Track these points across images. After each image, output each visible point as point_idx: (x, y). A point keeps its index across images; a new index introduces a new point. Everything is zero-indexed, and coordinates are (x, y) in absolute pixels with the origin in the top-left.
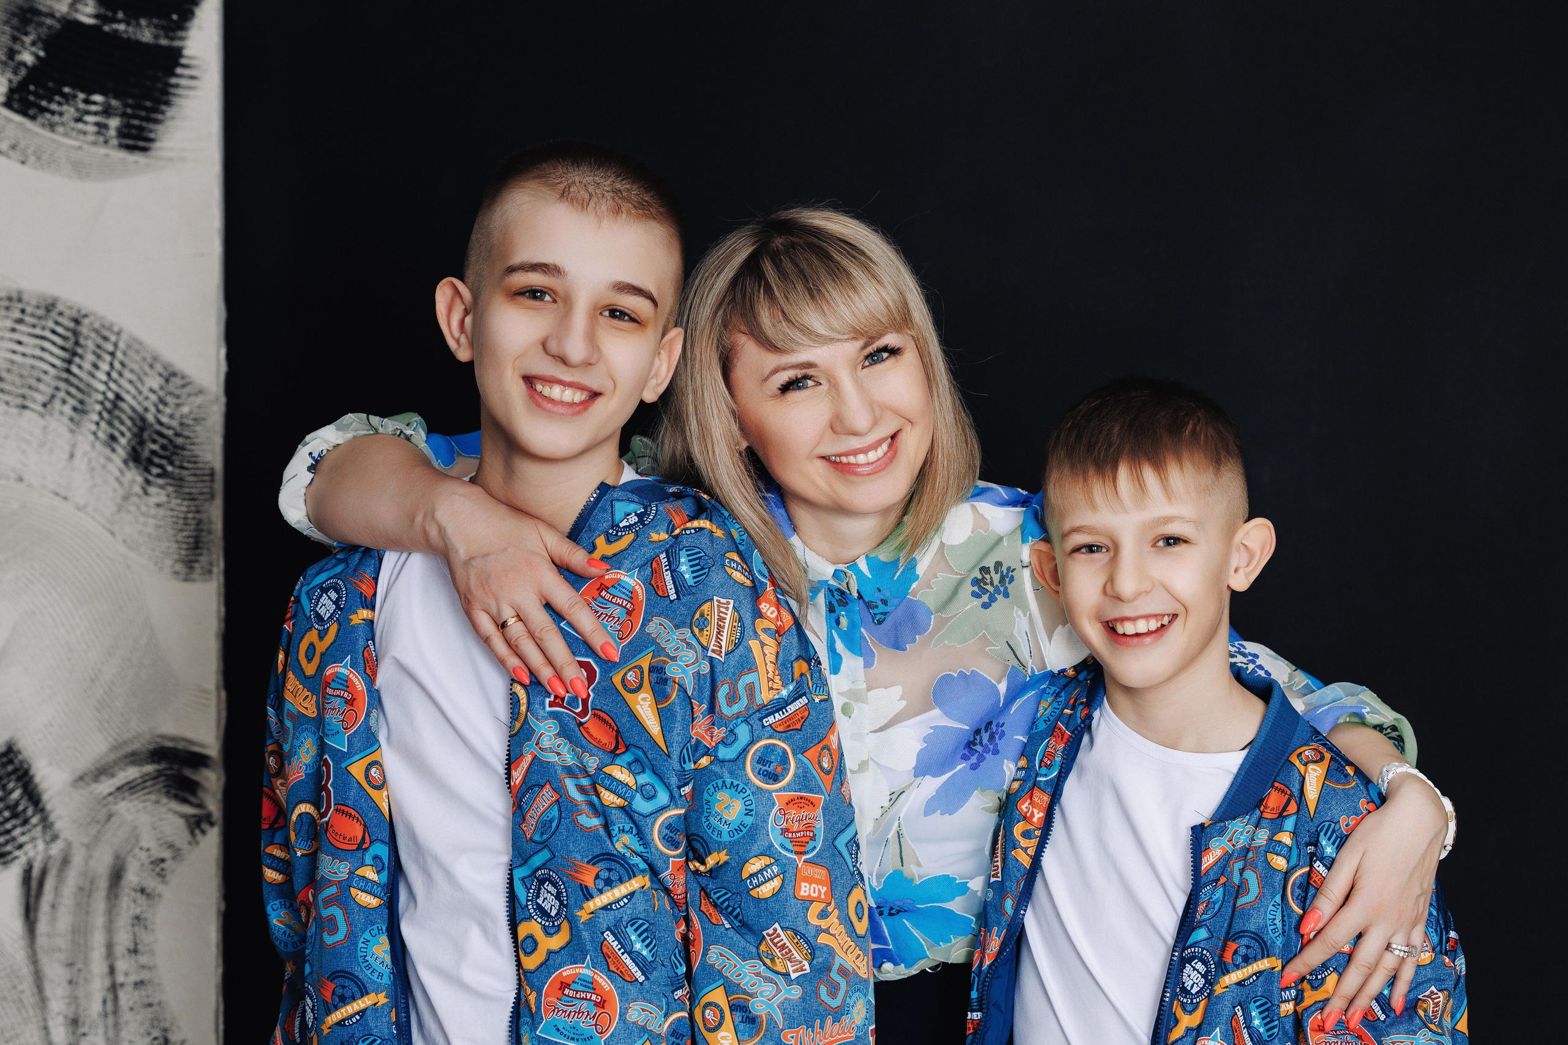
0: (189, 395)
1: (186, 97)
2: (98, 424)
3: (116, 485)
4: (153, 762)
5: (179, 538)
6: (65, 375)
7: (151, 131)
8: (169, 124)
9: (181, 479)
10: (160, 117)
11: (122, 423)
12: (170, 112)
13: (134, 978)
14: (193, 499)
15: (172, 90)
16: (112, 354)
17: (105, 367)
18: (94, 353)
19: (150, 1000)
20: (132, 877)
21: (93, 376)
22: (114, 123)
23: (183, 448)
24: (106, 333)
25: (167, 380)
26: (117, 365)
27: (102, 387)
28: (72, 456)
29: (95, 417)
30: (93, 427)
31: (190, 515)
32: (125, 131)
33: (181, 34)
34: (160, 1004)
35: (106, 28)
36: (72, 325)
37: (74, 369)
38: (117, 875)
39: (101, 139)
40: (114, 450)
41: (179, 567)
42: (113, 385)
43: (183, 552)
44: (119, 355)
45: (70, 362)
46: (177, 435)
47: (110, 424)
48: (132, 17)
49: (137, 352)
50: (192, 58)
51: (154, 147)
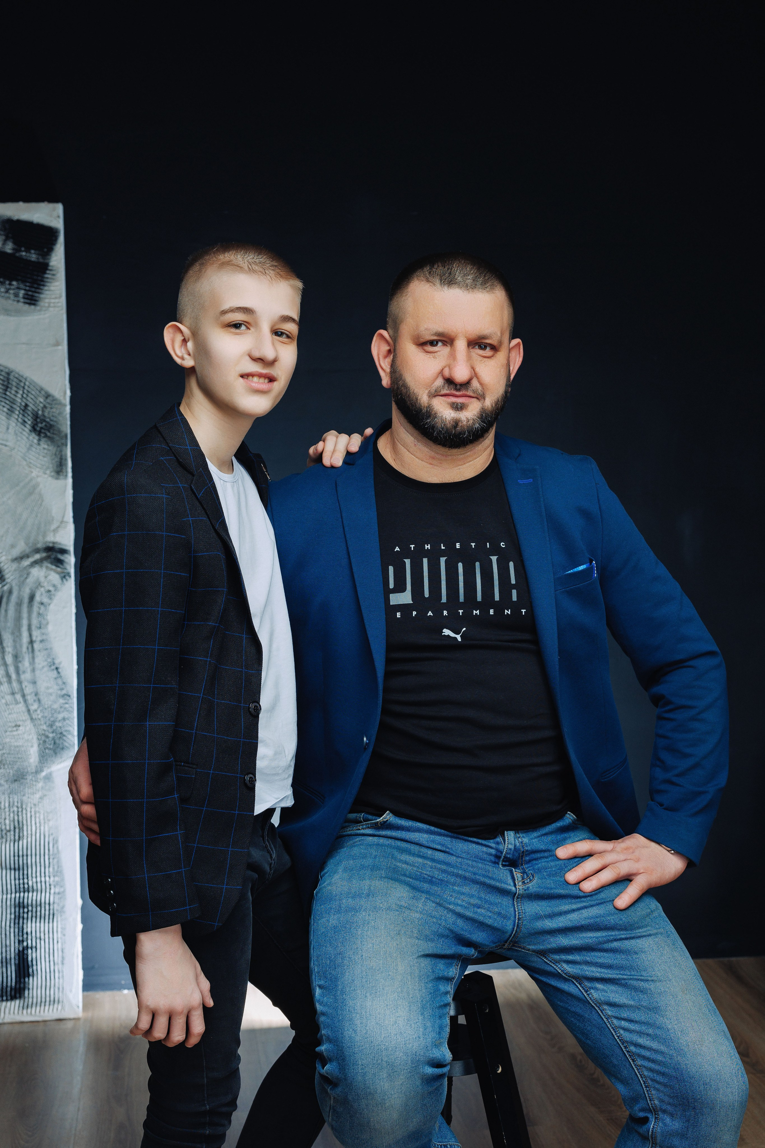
0: (56, 404)
1: (51, 282)
2: (18, 416)
3: (27, 440)
4: (46, 552)
5: (53, 462)
6: (4, 396)
7: (37, 297)
8: (45, 293)
9: (52, 438)
10: (40, 291)
11: (29, 415)
12: (45, 289)
13: (39, 638)
14: (58, 446)
15: (45, 280)
16: (24, 388)
17: (21, 392)
18: (16, 387)
19: (47, 647)
20: (38, 598)
21: (16, 396)
22: (22, 293)
23: (54, 426)
24: (21, 379)
25: (47, 398)
26: (25, 391)
27: (19, 401)
28: (8, 428)
29: (17, 413)
30: (16, 417)
31: (57, 453)
32: (26, 296)
33: (48, 257)
34: (51, 648)
35: (17, 255)
36: (6, 376)
37: (8, 393)
38: (32, 598)
39: (16, 299)
40: (25, 426)
41: (53, 474)
42: (24, 400)
43: (54, 468)
44: (26, 387)
45: (6, 390)
46: (51, 420)
47: (23, 415)
48: (28, 250)
49: (34, 386)
50: (52, 266)
51: (38, 303)
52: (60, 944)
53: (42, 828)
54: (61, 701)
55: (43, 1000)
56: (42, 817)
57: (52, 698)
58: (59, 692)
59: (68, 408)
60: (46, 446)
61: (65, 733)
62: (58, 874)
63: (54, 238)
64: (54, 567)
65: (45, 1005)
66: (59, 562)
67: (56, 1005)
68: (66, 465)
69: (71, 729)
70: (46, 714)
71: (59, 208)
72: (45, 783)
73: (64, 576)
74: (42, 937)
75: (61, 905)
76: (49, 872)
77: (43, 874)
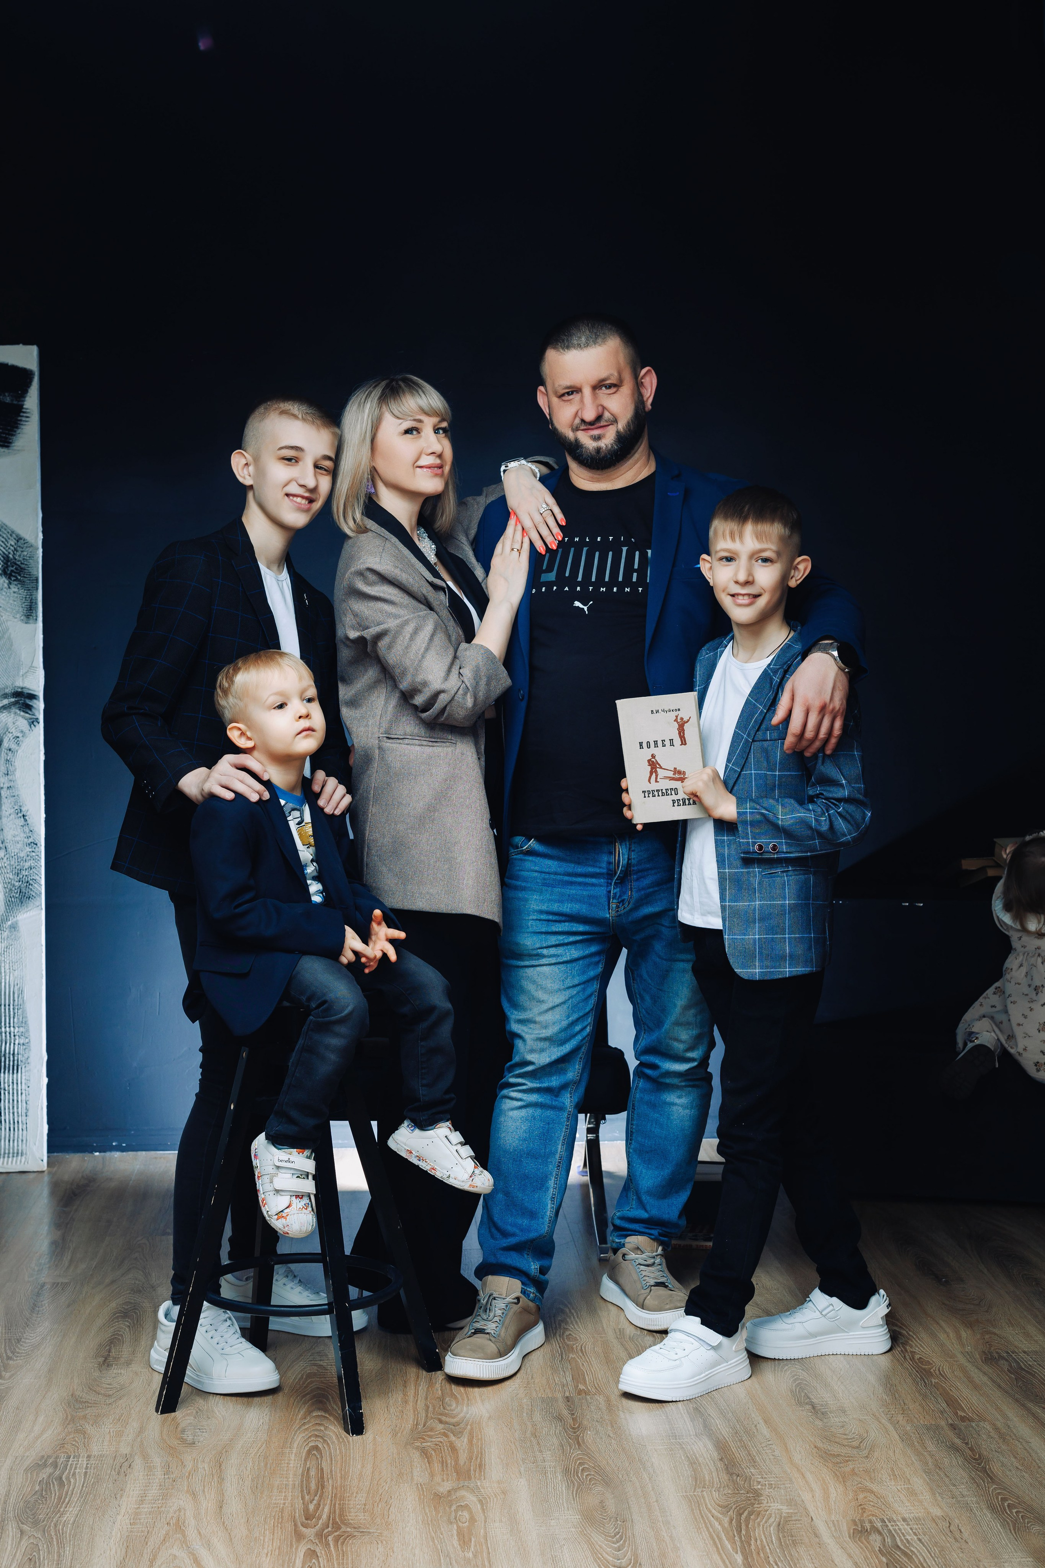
0: (27, 547)
1: (25, 425)
4: (13, 697)
5: (23, 606)
7: (10, 439)
8: (18, 435)
9: (24, 582)
10: (15, 433)
12: (19, 431)
13: (6, 785)
14: (29, 590)
15: (19, 422)
19: (14, 794)
20: (6, 744)
23: (25, 569)
25: (18, 541)
31: (28, 596)
33: (23, 399)
34: (18, 796)
41: (22, 618)
43: (25, 611)
46: (22, 563)
49: (5, 529)
50: (27, 409)
51: (11, 445)
52: (24, 1095)
53: (7, 977)
54: (28, 849)
55: (7, 1152)
56: (7, 967)
57: (19, 846)
58: (26, 840)
59: (41, 550)
60: (16, 590)
61: (31, 882)
62: (23, 1025)
63: (28, 381)
64: (22, 713)
65: (8, 1157)
66: (27, 708)
67: (19, 1158)
68: (36, 609)
69: (37, 878)
70: (12, 863)
71: (34, 350)
72: (10, 932)
73: (33, 722)
74: (6, 1089)
75: (26, 1056)
76: (14, 1022)
77: (8, 1025)
